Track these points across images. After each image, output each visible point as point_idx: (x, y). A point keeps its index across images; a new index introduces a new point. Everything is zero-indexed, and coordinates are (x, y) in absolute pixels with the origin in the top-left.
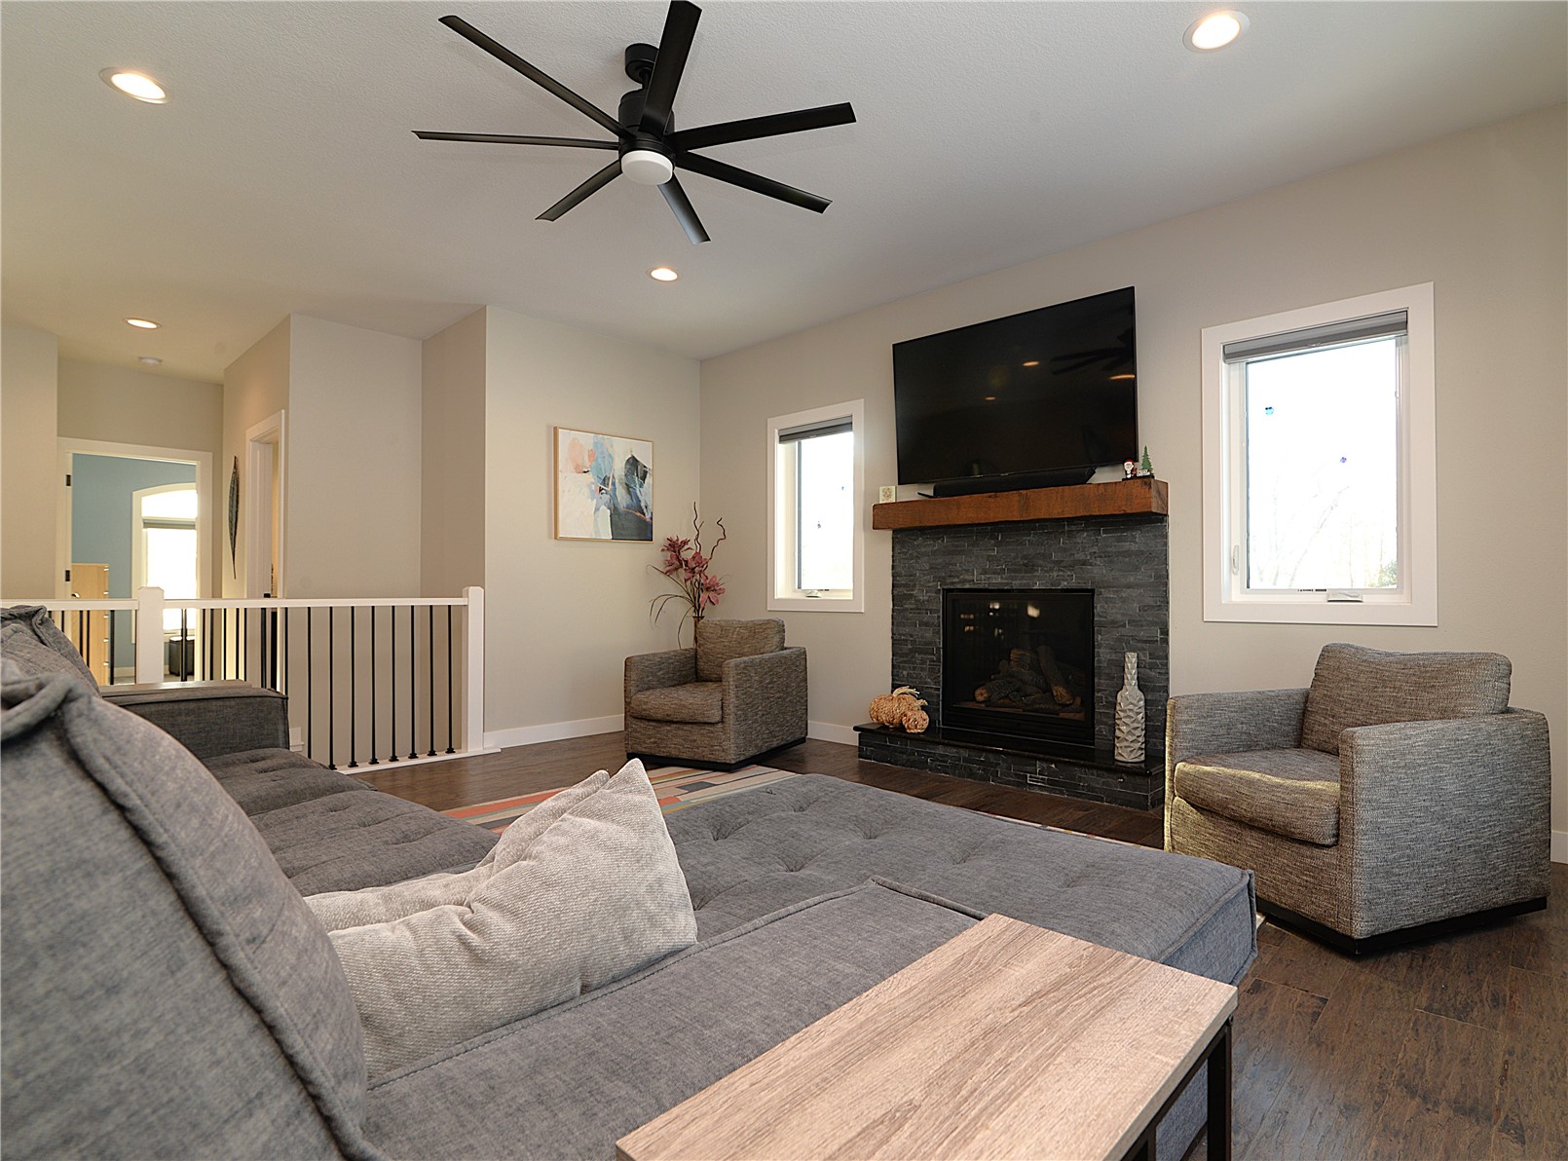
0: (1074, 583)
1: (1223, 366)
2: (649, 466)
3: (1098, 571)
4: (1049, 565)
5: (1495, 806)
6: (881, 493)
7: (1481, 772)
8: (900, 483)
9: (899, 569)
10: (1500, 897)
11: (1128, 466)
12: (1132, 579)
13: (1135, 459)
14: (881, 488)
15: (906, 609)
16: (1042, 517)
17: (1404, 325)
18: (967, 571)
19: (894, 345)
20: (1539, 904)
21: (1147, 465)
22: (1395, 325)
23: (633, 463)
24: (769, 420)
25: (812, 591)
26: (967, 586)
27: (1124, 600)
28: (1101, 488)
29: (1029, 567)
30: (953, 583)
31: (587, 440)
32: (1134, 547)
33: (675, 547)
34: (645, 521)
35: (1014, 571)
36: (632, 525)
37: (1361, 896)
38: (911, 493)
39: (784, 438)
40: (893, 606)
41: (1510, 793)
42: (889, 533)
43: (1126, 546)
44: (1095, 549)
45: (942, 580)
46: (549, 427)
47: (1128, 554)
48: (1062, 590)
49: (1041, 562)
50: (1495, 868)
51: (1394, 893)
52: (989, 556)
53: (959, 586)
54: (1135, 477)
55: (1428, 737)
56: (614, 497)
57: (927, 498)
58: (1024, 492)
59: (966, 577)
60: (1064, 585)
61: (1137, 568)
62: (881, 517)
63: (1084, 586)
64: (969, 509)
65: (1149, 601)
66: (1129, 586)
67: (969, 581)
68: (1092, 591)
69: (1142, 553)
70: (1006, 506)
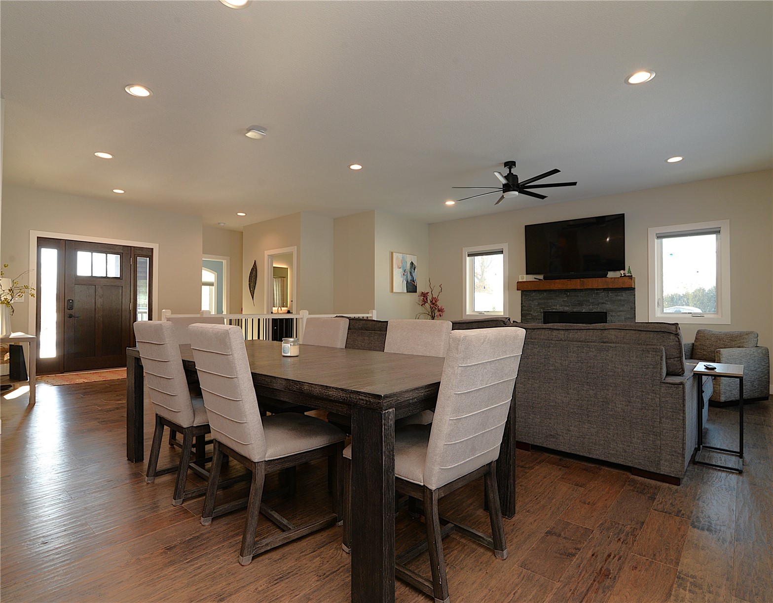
0: (599, 310)
1: (656, 240)
2: (416, 265)
3: (608, 306)
4: (589, 304)
5: (755, 370)
6: (520, 278)
7: (752, 362)
8: (527, 274)
9: (524, 304)
10: (756, 395)
11: (622, 272)
12: (622, 309)
13: (624, 270)
14: (520, 276)
15: (528, 319)
16: (589, 288)
17: (719, 232)
18: (554, 305)
19: (525, 226)
20: (766, 398)
21: (629, 272)
22: (717, 232)
23: (412, 263)
24: (463, 248)
25: (482, 312)
26: (554, 310)
27: (619, 316)
28: (613, 279)
29: (580, 304)
30: (548, 310)
31: (400, 256)
32: (622, 298)
33: (424, 295)
34: (415, 285)
35: (574, 305)
36: (412, 287)
37: (723, 391)
38: (531, 278)
39: (469, 255)
40: (522, 317)
41: (759, 368)
42: (521, 291)
43: (619, 298)
44: (607, 299)
45: (543, 308)
46: (390, 252)
47: (620, 300)
48: (594, 312)
49: (585, 303)
50: (755, 387)
51: (731, 391)
52: (563, 301)
53: (550, 311)
54: (625, 276)
55: (738, 352)
56: (407, 277)
57: (538, 280)
58: (582, 279)
59: (554, 307)
60: (594, 310)
61: (624, 305)
62: (521, 286)
63: (603, 311)
64: (558, 284)
65: (628, 316)
66: (620, 311)
67: (555, 309)
68: (606, 313)
69: (626, 300)
70: (576, 284)
